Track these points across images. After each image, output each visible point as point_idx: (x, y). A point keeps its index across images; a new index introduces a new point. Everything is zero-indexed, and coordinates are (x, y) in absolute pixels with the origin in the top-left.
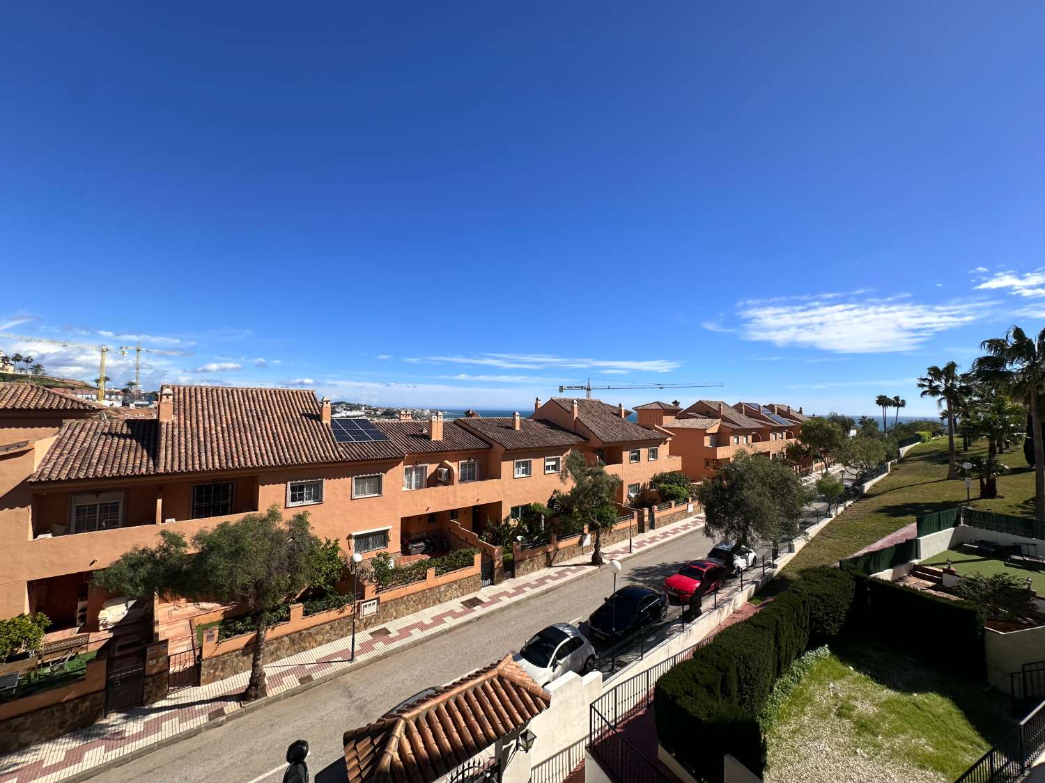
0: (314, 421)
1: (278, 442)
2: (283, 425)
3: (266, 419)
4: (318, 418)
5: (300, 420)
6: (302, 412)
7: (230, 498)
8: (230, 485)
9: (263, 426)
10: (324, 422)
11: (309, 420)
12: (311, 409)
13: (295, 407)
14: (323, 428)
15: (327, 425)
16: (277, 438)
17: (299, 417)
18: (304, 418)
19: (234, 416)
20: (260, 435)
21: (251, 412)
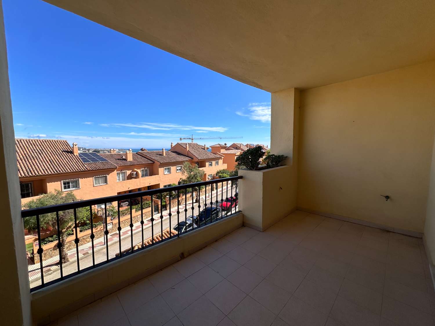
0: (69, 154)
1: (53, 163)
2: (54, 156)
3: (44, 153)
4: (72, 152)
5: (62, 153)
6: (62, 150)
7: (30, 190)
8: (30, 184)
9: (43, 157)
10: (75, 154)
11: (67, 153)
12: (67, 149)
13: (58, 148)
14: (75, 157)
15: (77, 155)
16: (52, 162)
17: (61, 152)
18: (64, 152)
19: (25, 152)
20: (43, 161)
21: (35, 150)
